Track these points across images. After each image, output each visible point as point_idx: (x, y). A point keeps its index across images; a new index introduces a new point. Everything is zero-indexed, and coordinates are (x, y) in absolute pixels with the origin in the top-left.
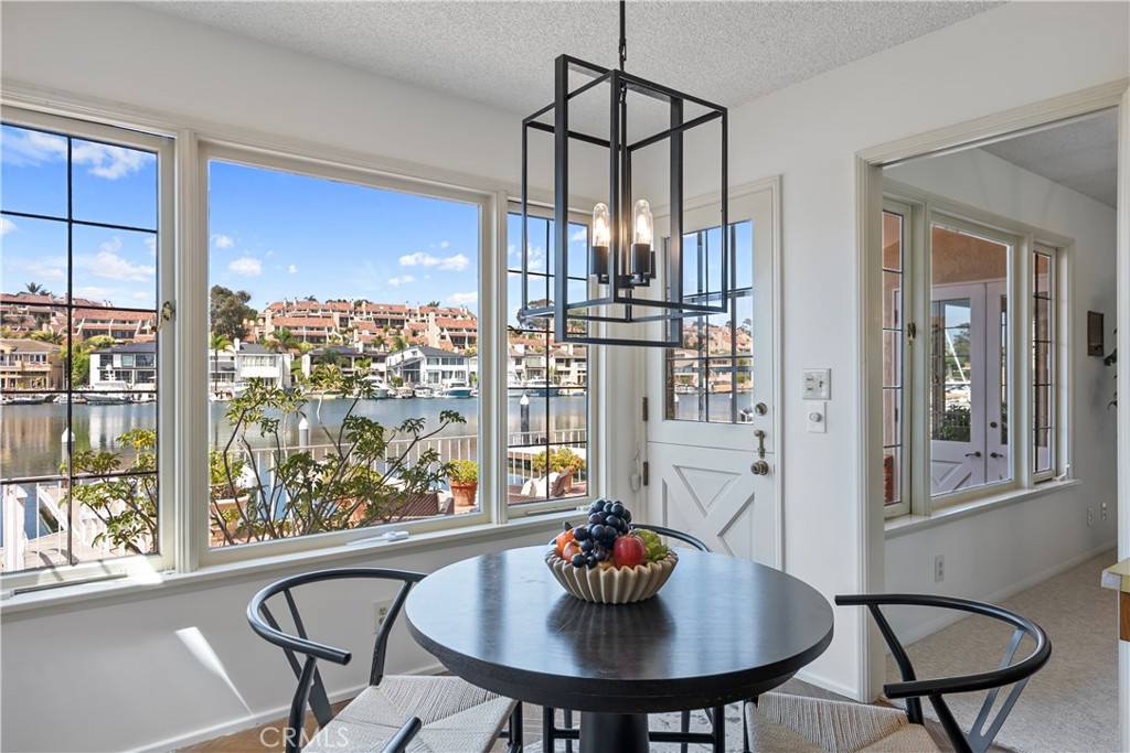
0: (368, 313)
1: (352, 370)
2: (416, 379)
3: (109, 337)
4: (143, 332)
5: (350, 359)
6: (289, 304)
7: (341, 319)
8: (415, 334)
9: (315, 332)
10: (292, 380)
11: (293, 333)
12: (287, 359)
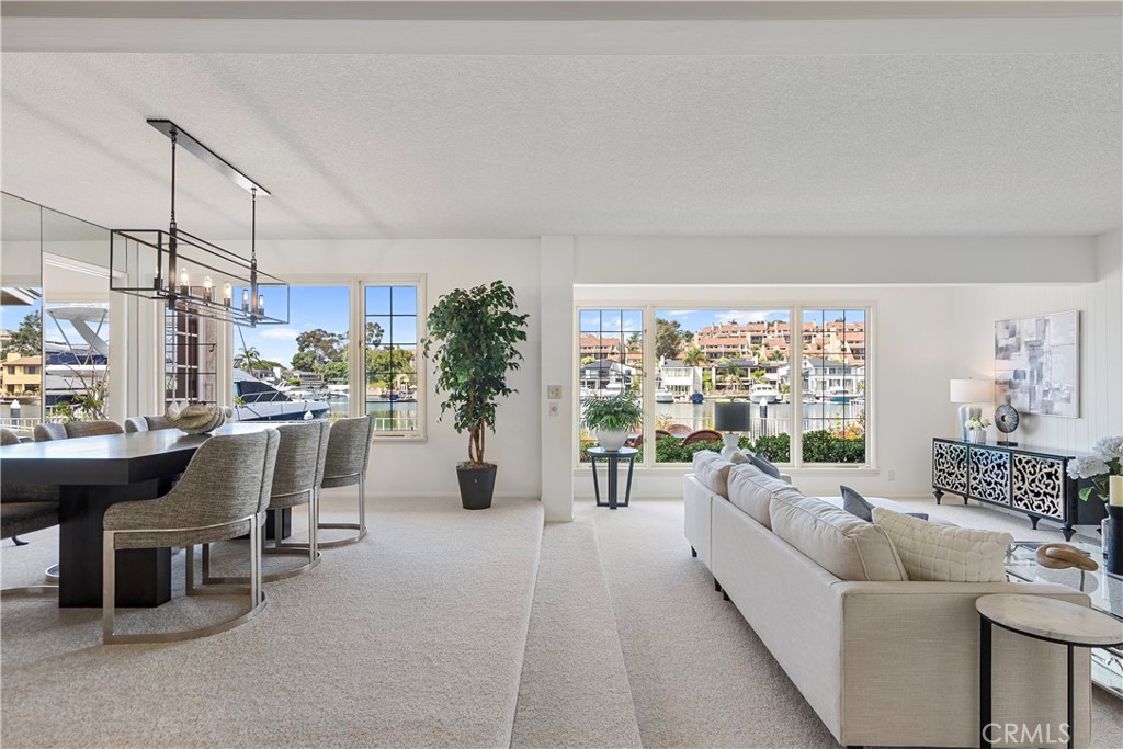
0: (779, 331)
1: (749, 379)
3: (593, 359)
4: (613, 354)
5: (746, 370)
6: (716, 328)
7: (753, 338)
8: (817, 348)
9: (731, 350)
10: (704, 387)
11: (713, 350)
12: (699, 371)
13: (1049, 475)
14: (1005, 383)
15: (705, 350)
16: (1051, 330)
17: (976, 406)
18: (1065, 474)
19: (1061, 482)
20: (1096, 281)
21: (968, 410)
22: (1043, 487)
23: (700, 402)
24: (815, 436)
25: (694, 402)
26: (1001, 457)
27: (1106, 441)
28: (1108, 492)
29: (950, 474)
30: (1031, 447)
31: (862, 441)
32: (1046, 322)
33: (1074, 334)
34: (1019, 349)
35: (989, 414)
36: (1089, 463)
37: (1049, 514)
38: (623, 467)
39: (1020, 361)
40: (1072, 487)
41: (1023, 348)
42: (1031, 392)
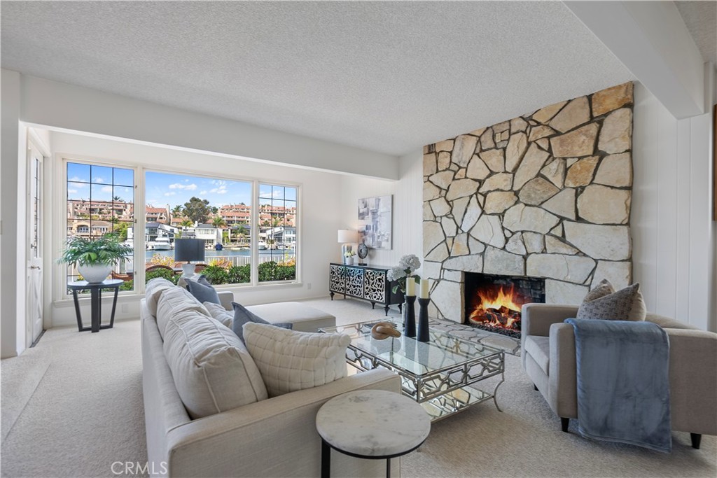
2: (280, 240)
6: (232, 206)
8: (288, 220)
9: (240, 219)
10: (223, 240)
11: (230, 219)
12: (220, 231)
13: (379, 279)
14: (362, 232)
15: (225, 219)
16: (381, 204)
17: (349, 244)
18: (386, 278)
19: (384, 283)
20: (399, 179)
21: (346, 247)
22: (377, 286)
23: (221, 250)
24: (268, 264)
25: (217, 249)
26: (359, 272)
27: (404, 258)
28: (405, 287)
29: (337, 283)
30: (373, 266)
31: (294, 267)
32: (379, 200)
33: (390, 207)
34: (368, 214)
35: (355, 249)
36: (397, 271)
37: (379, 301)
38: (107, 296)
39: (368, 221)
40: (389, 285)
41: (370, 214)
42: (373, 236)
